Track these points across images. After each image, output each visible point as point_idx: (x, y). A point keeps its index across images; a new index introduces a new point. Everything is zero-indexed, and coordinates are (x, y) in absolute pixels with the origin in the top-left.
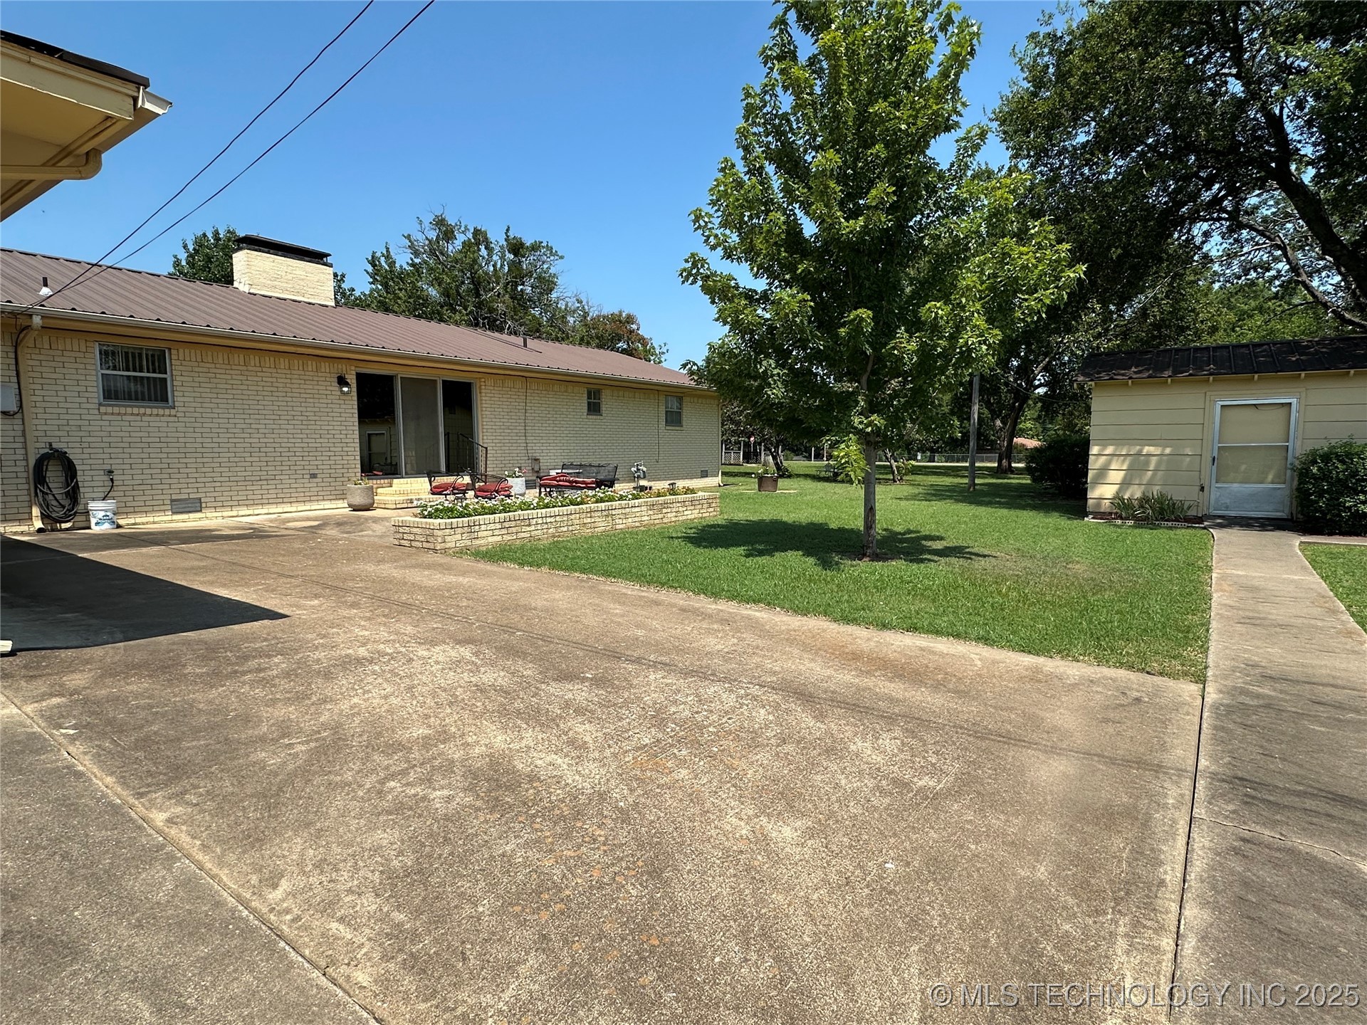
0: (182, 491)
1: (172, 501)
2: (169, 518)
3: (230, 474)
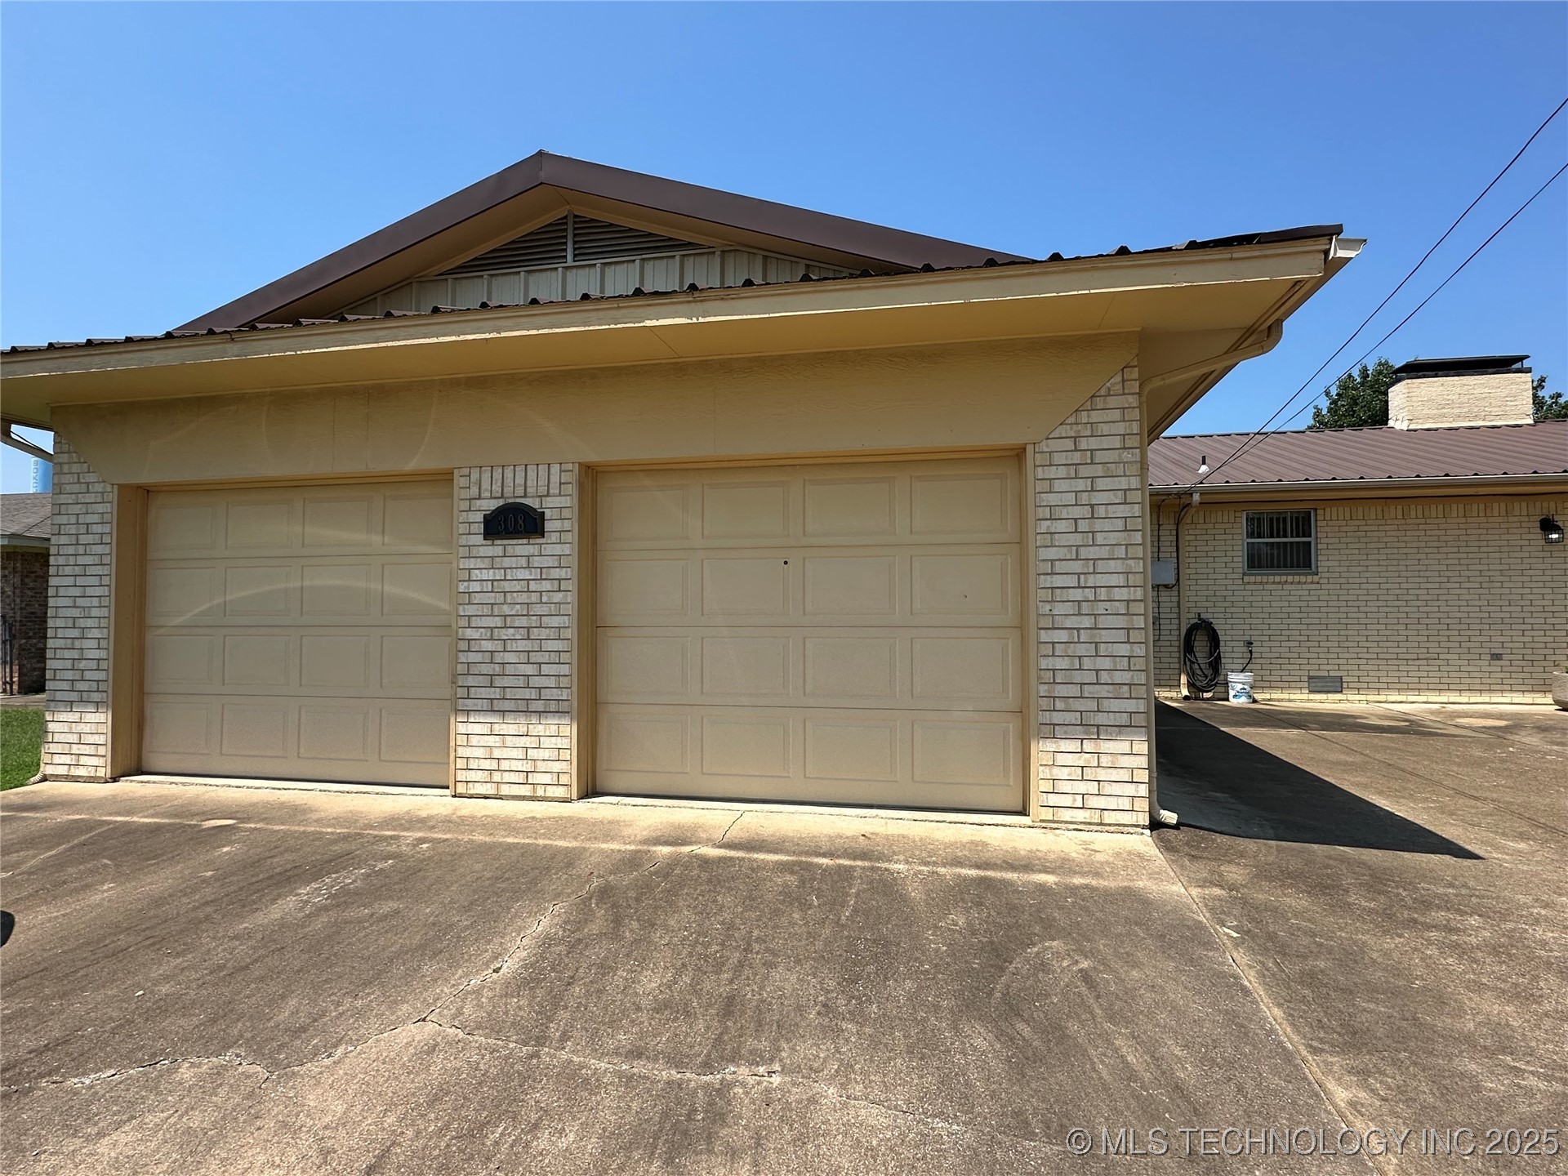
0: (1322, 667)
1: (1310, 678)
2: (1305, 697)
3: (1378, 650)
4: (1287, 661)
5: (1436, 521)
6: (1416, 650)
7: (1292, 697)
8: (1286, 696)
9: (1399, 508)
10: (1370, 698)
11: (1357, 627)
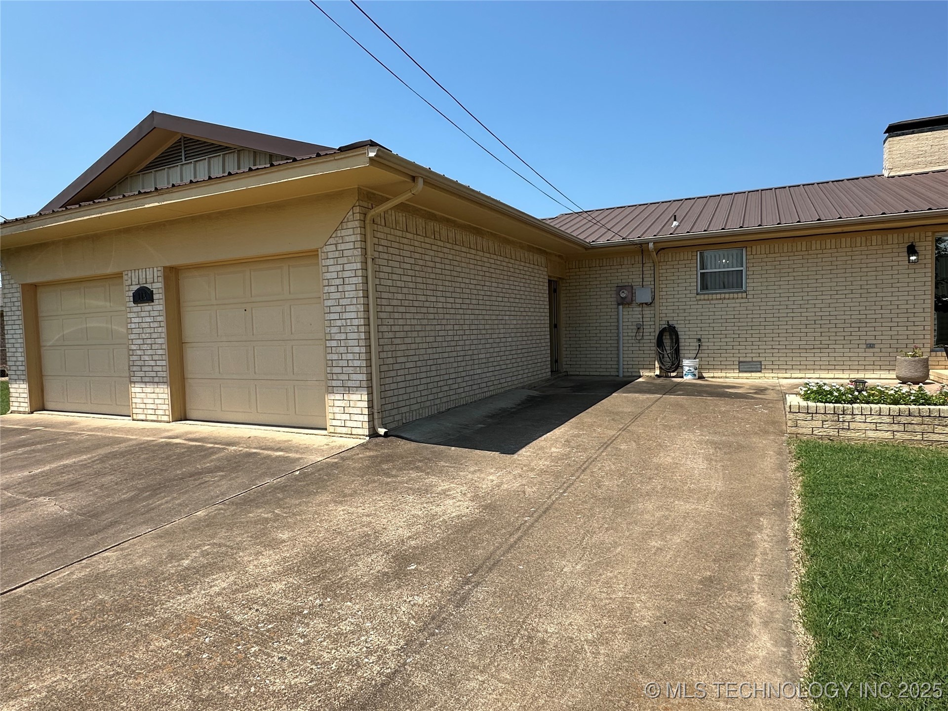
0: (747, 355)
1: (740, 362)
2: (736, 375)
3: (787, 343)
4: (725, 351)
5: (830, 251)
6: (813, 343)
7: (728, 375)
8: (724, 375)
9: (804, 243)
10: (780, 375)
11: (772, 327)
